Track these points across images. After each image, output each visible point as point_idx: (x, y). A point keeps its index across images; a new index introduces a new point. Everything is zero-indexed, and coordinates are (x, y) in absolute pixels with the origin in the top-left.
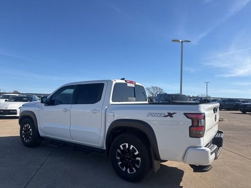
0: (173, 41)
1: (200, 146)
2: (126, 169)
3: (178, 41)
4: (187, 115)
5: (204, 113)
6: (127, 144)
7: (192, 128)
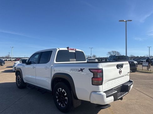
0: (120, 21)
1: (98, 91)
2: (61, 104)
3: (123, 21)
4: (91, 70)
5: (102, 69)
6: (61, 89)
7: (93, 79)
